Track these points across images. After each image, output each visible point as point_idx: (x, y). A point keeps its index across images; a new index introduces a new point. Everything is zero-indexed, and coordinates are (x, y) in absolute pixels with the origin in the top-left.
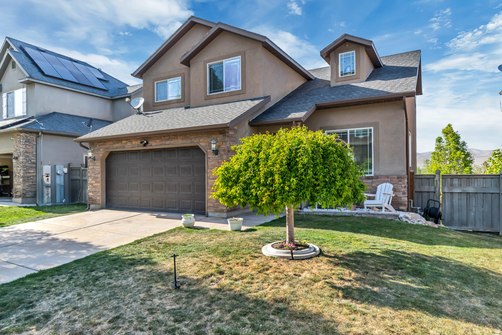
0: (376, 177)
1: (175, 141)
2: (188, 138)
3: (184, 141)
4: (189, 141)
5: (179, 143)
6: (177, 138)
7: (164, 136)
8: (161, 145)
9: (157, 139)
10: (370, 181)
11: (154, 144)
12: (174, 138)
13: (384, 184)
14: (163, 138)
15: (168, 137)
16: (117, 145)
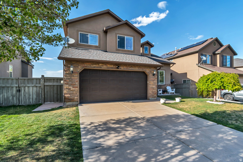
0: (165, 85)
1: (135, 68)
2: (141, 68)
3: (139, 69)
4: (141, 69)
5: (136, 69)
6: (135, 67)
7: (128, 65)
8: (126, 69)
9: (124, 66)
10: (164, 86)
11: (122, 68)
12: (134, 67)
13: (168, 87)
14: (128, 66)
15: (131, 66)
16: (95, 66)
